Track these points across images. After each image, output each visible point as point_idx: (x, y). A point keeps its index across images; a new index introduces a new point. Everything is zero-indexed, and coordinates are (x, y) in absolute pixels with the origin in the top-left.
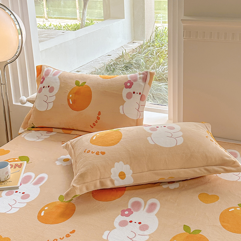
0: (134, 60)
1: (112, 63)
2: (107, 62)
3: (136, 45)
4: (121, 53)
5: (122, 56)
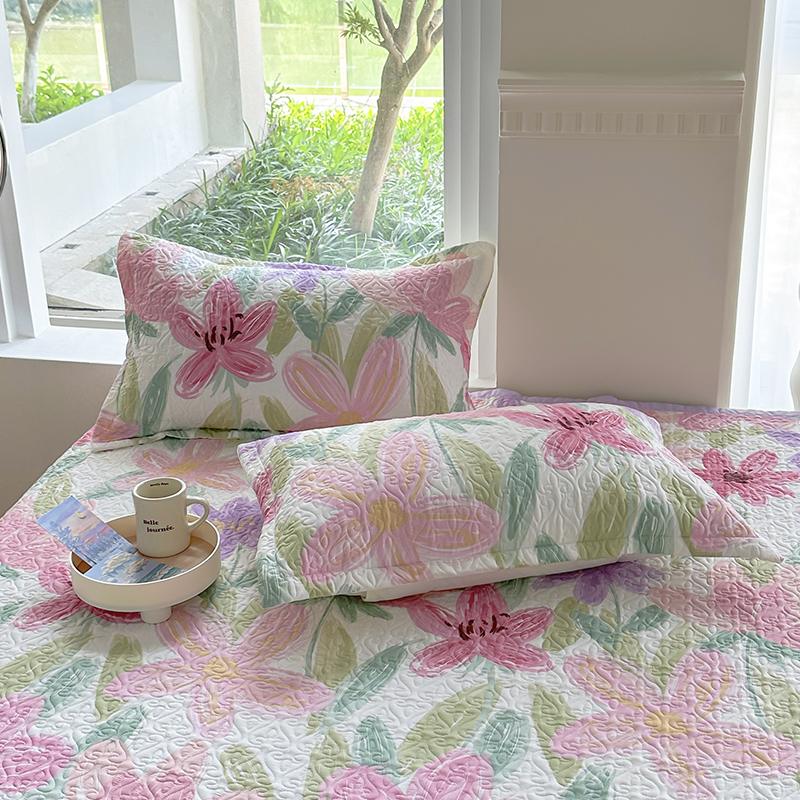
2: (150, 215)
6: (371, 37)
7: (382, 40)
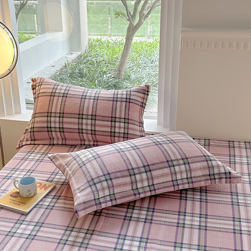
0: (77, 69)
1: (58, 74)
2: (53, 73)
3: (75, 56)
4: (64, 64)
5: (65, 66)
6: (124, 18)
7: (128, 18)
